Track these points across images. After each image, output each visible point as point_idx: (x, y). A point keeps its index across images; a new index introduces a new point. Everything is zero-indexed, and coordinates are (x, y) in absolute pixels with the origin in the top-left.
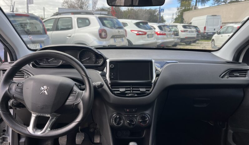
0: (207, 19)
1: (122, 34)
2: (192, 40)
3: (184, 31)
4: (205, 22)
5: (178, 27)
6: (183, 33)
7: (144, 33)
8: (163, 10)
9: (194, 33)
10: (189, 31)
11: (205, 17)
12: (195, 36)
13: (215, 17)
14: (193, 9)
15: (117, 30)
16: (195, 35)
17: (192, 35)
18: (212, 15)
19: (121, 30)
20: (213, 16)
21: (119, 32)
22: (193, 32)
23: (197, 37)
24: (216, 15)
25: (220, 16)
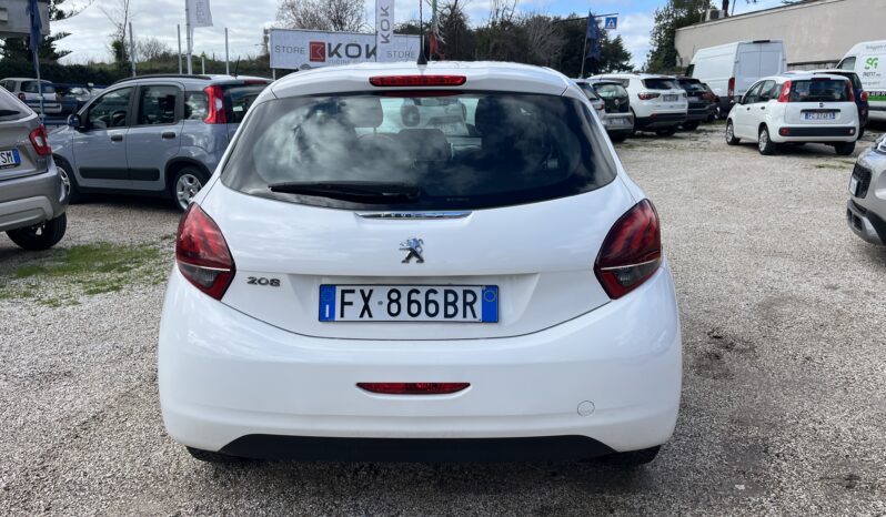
0: (738, 54)
2: (672, 123)
3: (649, 97)
4: (733, 64)
6: (645, 103)
8: (615, 20)
9: (679, 103)
10: (665, 96)
11: (732, 48)
12: (685, 110)
13: (764, 45)
14: (708, 18)
16: (684, 106)
17: (672, 107)
18: (755, 42)
20: (758, 45)
22: (675, 97)
23: (689, 112)
24: (768, 41)
25: (781, 42)
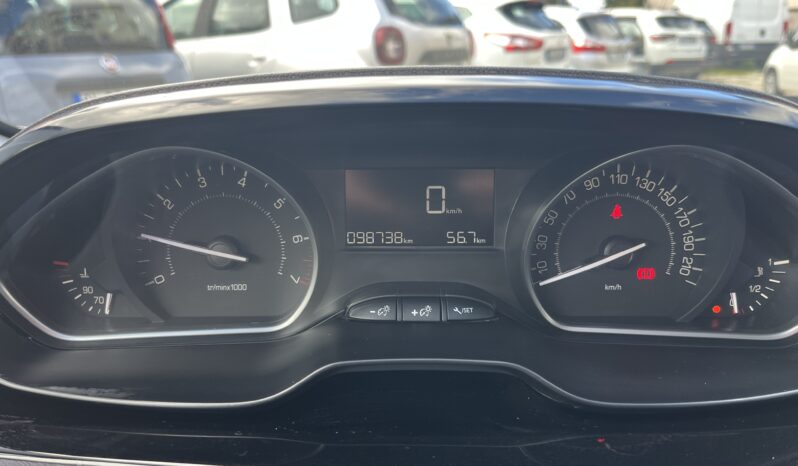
1: (456, 45)
5: (639, 21)
7: (531, 44)
9: (697, 47)
10: (681, 38)
12: (702, 55)
15: (439, 33)
16: (699, 51)
19: (455, 31)
21: (449, 38)
23: (708, 58)
